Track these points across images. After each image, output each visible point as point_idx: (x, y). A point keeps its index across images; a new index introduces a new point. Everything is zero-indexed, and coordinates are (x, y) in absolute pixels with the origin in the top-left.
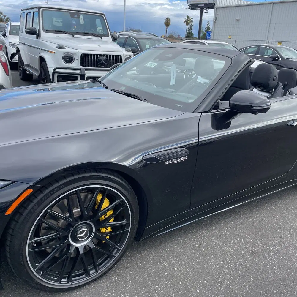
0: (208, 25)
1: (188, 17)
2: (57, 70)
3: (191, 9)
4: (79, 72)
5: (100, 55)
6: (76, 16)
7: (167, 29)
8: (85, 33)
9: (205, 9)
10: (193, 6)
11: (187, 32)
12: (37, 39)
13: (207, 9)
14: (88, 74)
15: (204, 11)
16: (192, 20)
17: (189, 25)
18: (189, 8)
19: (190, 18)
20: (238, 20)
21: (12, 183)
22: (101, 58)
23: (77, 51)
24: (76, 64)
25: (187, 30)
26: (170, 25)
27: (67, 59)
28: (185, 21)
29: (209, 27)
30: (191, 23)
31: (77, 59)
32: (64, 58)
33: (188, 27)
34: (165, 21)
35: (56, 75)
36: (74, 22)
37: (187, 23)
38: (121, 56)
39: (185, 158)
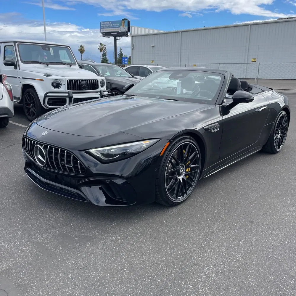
0: (120, 51)
1: (101, 44)
2: (48, 95)
3: (105, 37)
4: (67, 95)
5: (82, 80)
6: (47, 49)
7: (82, 55)
8: (57, 63)
9: (118, 37)
10: (107, 35)
11: (102, 58)
12: (14, 70)
13: (119, 37)
14: (75, 96)
15: (118, 38)
16: (105, 47)
17: (103, 52)
18: (103, 36)
19: (103, 45)
20: (153, 47)
21: (160, 140)
22: (82, 82)
23: (64, 78)
24: (63, 88)
25: (102, 56)
26: (84, 52)
27: (55, 85)
28: (99, 48)
29: (122, 53)
30: (104, 50)
31: (64, 84)
32: (52, 84)
33: (102, 53)
34: (79, 48)
35: (47, 99)
36: (45, 54)
37: (101, 50)
38: (97, 80)
39: (218, 129)
